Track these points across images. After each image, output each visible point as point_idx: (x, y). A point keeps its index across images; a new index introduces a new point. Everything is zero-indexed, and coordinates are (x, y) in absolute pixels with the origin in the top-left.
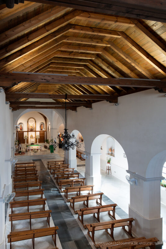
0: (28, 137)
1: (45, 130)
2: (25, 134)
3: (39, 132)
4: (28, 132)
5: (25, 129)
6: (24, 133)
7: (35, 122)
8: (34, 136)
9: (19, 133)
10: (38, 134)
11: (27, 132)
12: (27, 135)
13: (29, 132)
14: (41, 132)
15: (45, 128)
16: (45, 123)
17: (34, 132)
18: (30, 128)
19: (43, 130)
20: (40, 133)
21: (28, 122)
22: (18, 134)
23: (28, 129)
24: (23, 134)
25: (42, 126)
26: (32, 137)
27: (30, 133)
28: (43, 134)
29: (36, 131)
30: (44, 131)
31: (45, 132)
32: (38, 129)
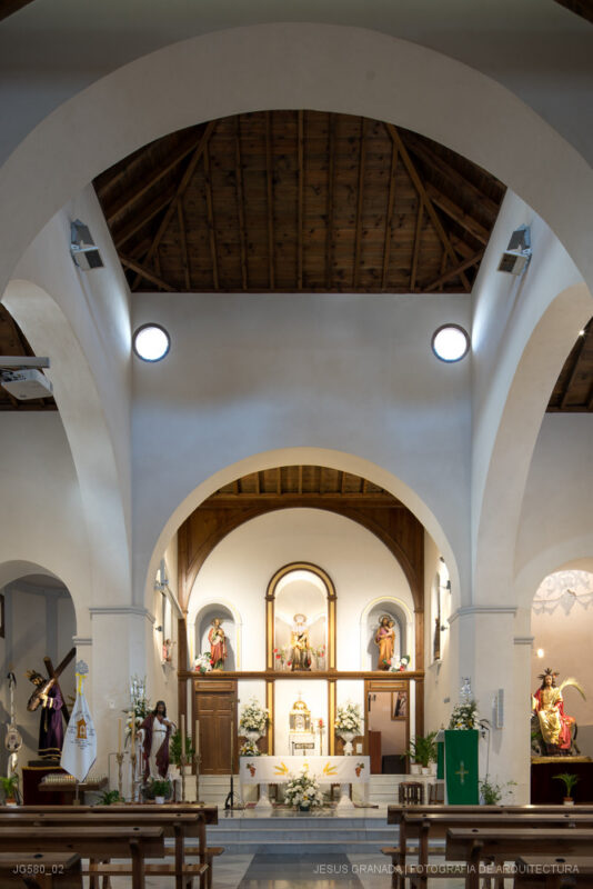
0: (269, 723)
1: (411, 668)
2: (250, 695)
3: (360, 684)
4: (270, 676)
5: (249, 657)
6: (242, 686)
7: (332, 598)
8: (319, 711)
9: (204, 685)
10: (352, 695)
11: (261, 684)
12: (261, 705)
13: (279, 683)
14: (377, 685)
15: (411, 650)
16: (407, 604)
17: (323, 683)
18: (288, 646)
19: (396, 663)
20: (368, 692)
21: (270, 598)
22: (195, 693)
23: (272, 651)
24: (231, 694)
25: (385, 643)
26: (300, 720)
29: (332, 676)
30: (408, 677)
31: (413, 684)
32: (354, 654)
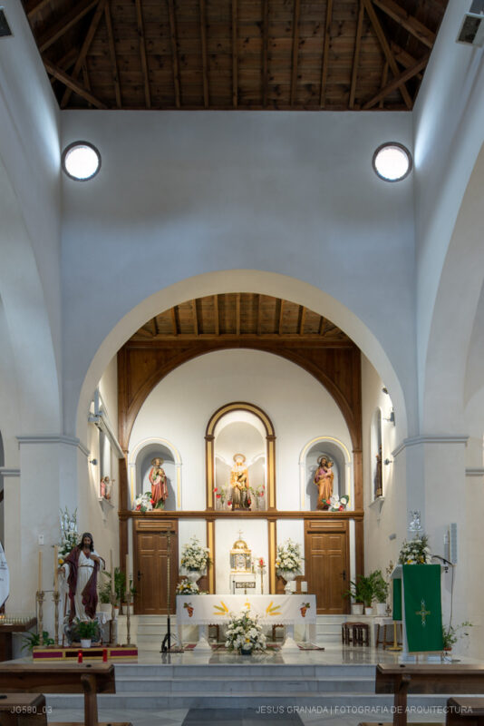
0: (210, 563)
1: (351, 507)
2: (190, 534)
3: (299, 525)
4: (210, 516)
5: (189, 496)
6: (183, 526)
7: (271, 438)
8: (259, 550)
9: (145, 524)
10: (292, 534)
11: (202, 524)
12: (202, 545)
13: (220, 523)
14: (317, 525)
15: (350, 490)
16: (345, 444)
17: (263, 523)
18: (228, 486)
19: (335, 503)
20: (309, 532)
21: (209, 438)
22: (136, 533)
23: (212, 491)
24: (174, 533)
25: (324, 483)
26: (241, 559)
27: (228, 531)
28: (335, 545)
29: (272, 516)
30: (347, 517)
31: (352, 523)
32: (293, 494)
